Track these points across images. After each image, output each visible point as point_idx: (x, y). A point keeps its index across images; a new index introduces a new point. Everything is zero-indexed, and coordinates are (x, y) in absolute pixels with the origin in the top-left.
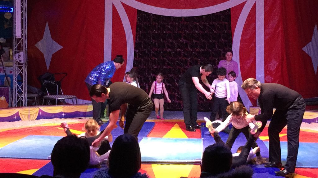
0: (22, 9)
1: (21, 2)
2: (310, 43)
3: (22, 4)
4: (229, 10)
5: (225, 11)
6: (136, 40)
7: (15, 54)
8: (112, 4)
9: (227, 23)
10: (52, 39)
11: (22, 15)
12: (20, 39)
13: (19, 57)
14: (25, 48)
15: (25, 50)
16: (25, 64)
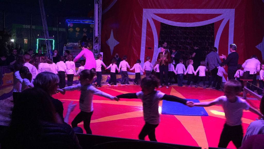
0: (98, 21)
1: (98, 17)
2: (261, 43)
3: (99, 18)
6: (160, 39)
8: (146, 19)
10: (115, 39)
11: (98, 23)
12: (97, 37)
13: (96, 47)
14: (100, 42)
15: (100, 43)
16: (99, 51)
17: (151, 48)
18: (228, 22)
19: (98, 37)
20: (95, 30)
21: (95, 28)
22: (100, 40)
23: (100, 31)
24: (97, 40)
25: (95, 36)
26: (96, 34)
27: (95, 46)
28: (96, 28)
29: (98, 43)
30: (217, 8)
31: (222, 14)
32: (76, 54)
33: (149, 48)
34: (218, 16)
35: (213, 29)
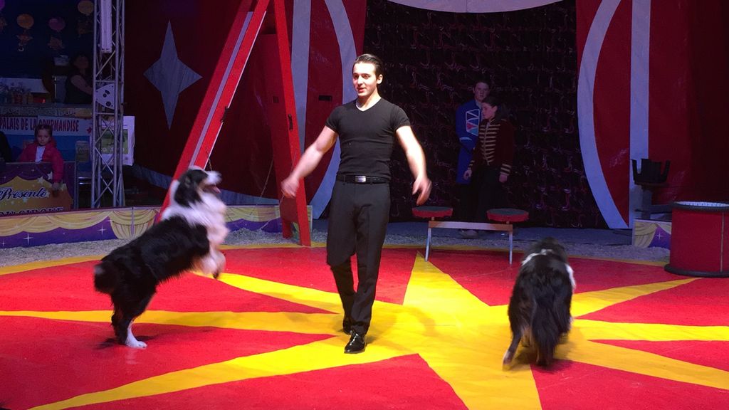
5: (566, 1)
10: (179, 57)
13: (105, 96)
14: (120, 74)
15: (120, 80)
16: (119, 112)
17: (328, 98)
19: (115, 54)
20: (99, 26)
21: (99, 18)
22: (120, 64)
23: (121, 27)
24: (108, 67)
25: (98, 49)
26: (106, 43)
27: (102, 90)
28: (102, 18)
29: (114, 78)
32: (20, 123)
33: (321, 98)
35: (571, 20)
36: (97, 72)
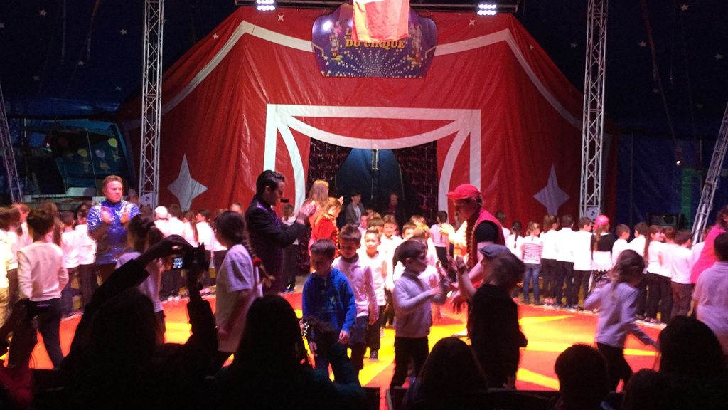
2: (545, 189)
4: (435, 143)
5: (430, 143)
7: (142, 195)
8: (276, 130)
9: (431, 161)
10: (193, 176)
13: (146, 200)
14: (156, 186)
15: (156, 190)
18: (468, 138)
19: (153, 175)
22: (156, 181)
23: (157, 158)
24: (149, 183)
27: (145, 197)
29: (152, 189)
30: (442, 107)
31: (453, 121)
34: (445, 125)
36: (142, 185)
